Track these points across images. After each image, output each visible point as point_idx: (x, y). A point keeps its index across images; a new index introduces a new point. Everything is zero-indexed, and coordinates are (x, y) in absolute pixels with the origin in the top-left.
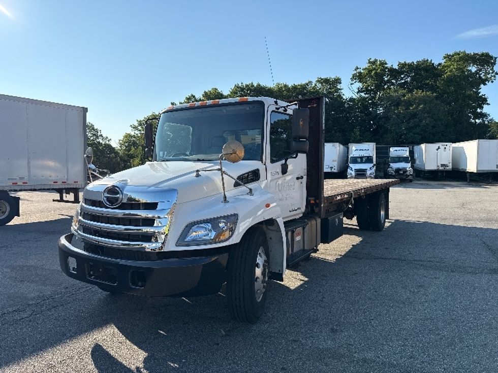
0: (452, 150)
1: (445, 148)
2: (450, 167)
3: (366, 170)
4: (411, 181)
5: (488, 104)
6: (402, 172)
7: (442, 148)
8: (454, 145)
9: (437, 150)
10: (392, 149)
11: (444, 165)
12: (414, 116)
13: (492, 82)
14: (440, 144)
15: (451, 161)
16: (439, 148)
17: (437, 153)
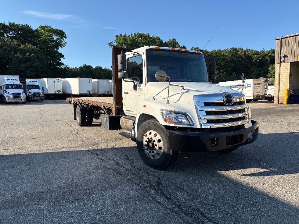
0: (62, 82)
1: (58, 81)
2: (61, 92)
3: (21, 93)
4: (42, 100)
5: (64, 58)
6: (37, 95)
7: (57, 81)
8: (63, 79)
9: (54, 82)
10: (26, 80)
11: (58, 91)
12: (28, 60)
13: (64, 47)
14: (55, 79)
15: (61, 88)
16: (55, 81)
17: (54, 84)
